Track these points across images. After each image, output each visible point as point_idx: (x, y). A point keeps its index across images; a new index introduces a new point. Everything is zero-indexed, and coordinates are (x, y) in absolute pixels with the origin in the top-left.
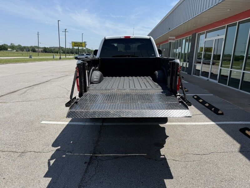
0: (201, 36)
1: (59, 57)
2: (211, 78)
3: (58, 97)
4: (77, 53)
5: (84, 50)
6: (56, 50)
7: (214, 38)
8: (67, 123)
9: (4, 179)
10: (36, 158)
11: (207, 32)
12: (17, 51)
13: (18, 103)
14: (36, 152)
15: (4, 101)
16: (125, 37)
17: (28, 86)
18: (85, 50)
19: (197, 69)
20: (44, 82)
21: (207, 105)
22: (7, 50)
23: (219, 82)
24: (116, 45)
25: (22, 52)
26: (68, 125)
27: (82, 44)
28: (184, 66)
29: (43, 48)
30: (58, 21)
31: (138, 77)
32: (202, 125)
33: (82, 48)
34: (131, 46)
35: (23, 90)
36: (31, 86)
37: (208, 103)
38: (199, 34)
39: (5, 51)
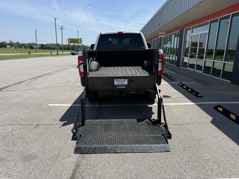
0: (188, 31)
1: (57, 53)
2: (196, 69)
3: (60, 86)
4: (73, 50)
5: (79, 47)
6: (54, 46)
7: (199, 33)
8: (70, 105)
9: (26, 141)
10: (48, 128)
11: (193, 28)
12: (15, 48)
13: (26, 91)
14: (48, 125)
15: (14, 90)
16: (118, 32)
17: (32, 78)
18: (81, 46)
19: (184, 61)
20: (46, 75)
21: (190, 90)
22: (6, 47)
23: (203, 73)
24: (110, 40)
25: (20, 49)
26: (71, 107)
27: (78, 40)
28: (174, 59)
29: (40, 45)
30: (55, 19)
31: (130, 67)
32: (184, 105)
33: (77, 44)
34: (124, 40)
35: (28, 81)
36: (34, 78)
37: (191, 89)
38: (186, 30)
39: (4, 49)
